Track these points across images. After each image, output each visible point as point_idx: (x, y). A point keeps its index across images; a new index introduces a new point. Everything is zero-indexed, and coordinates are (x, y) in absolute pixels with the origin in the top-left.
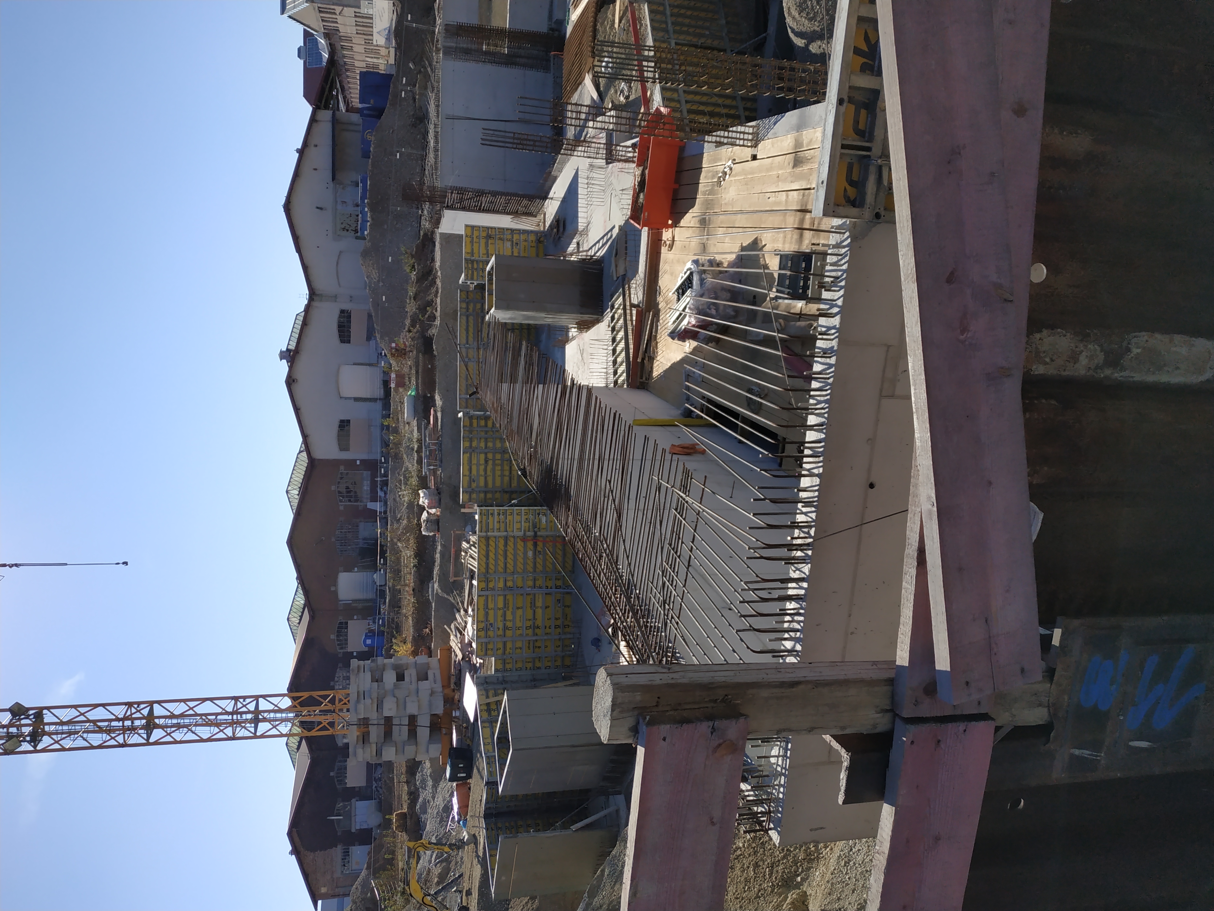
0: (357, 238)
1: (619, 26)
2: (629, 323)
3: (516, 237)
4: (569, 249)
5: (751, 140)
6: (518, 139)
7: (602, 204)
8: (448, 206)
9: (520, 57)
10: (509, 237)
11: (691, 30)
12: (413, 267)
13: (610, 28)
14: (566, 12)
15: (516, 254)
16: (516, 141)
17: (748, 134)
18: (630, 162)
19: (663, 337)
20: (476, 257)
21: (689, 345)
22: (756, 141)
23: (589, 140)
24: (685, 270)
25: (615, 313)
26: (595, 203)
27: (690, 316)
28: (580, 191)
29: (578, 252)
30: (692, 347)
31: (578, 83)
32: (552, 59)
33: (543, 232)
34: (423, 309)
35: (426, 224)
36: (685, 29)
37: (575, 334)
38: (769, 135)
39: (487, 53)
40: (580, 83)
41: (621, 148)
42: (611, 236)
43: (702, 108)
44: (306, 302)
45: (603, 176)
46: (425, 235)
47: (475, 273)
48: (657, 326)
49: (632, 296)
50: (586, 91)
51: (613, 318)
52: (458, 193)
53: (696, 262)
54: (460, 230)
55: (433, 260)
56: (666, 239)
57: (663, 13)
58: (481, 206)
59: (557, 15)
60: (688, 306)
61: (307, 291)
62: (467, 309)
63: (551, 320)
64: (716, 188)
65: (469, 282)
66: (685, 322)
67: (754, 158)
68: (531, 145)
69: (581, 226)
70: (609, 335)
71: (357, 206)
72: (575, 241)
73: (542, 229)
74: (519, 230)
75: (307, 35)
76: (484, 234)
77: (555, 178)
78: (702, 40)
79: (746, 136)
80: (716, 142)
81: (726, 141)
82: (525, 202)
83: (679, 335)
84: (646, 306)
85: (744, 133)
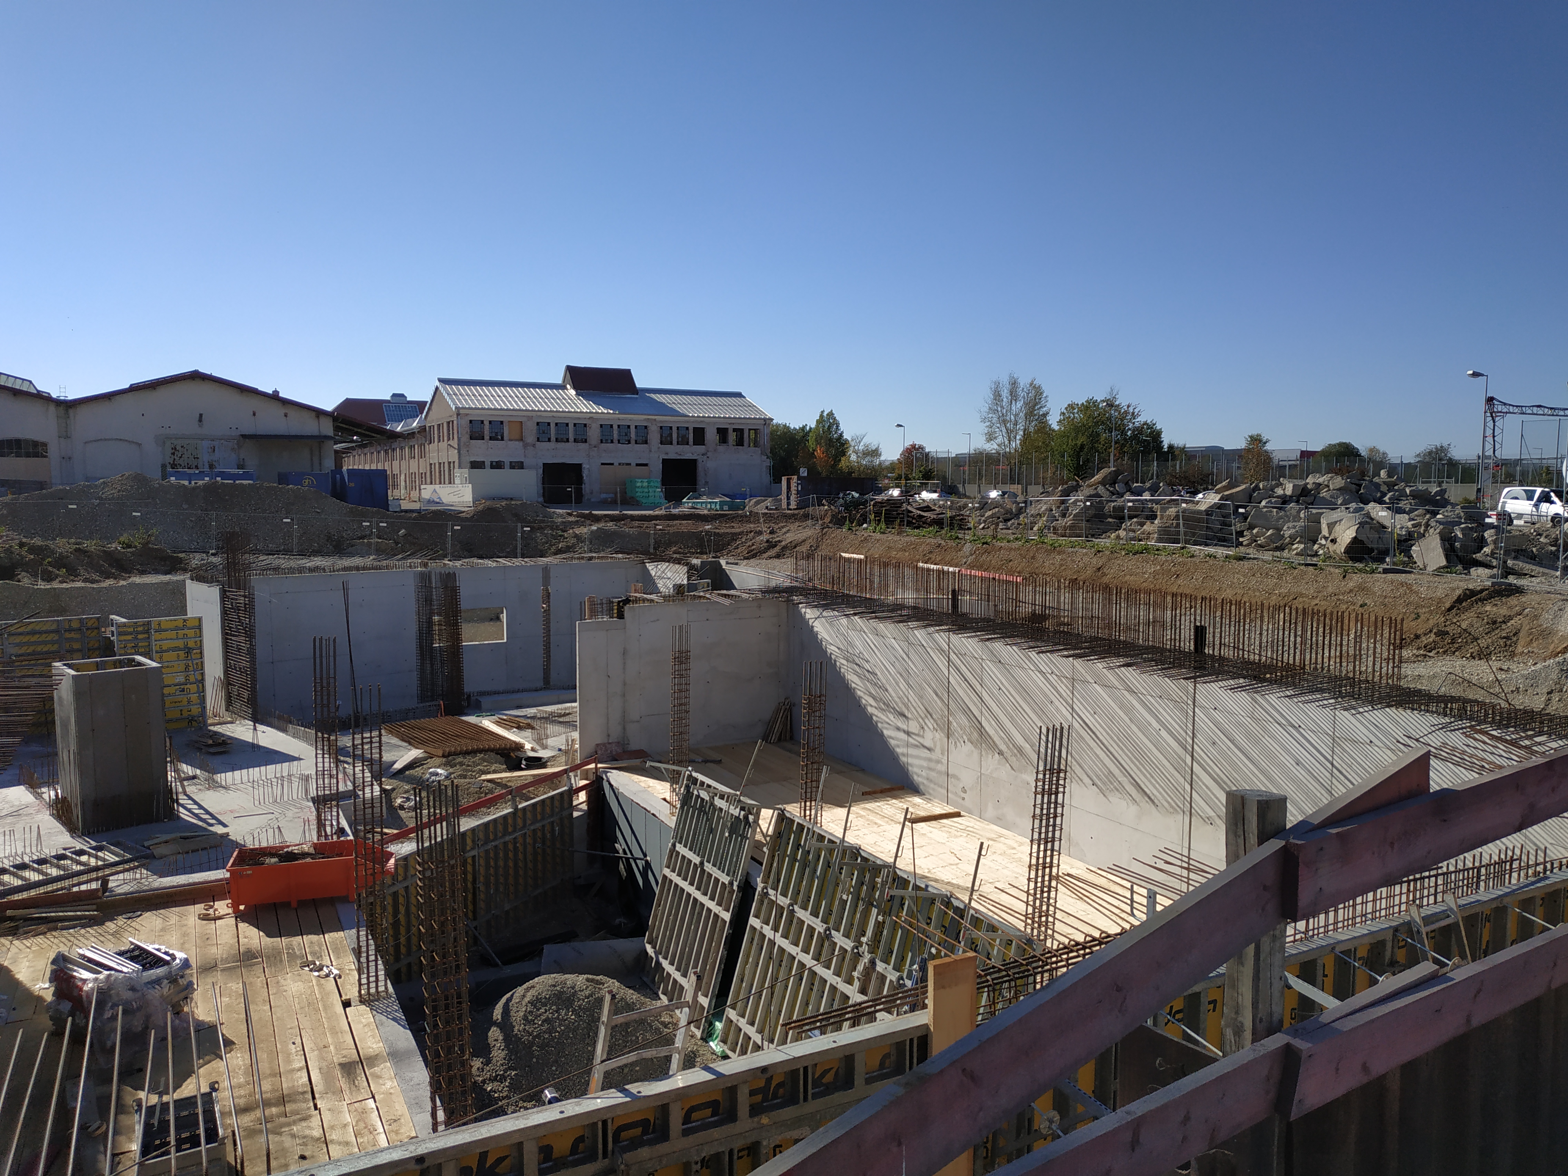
0: (164, 466)
1: (484, 780)
2: (75, 880)
3: (193, 688)
4: (184, 766)
5: (369, 993)
6: (328, 684)
7: (257, 803)
8: (225, 591)
9: (432, 665)
10: (192, 679)
11: (492, 871)
12: (129, 546)
13: (480, 770)
14: (491, 711)
15: (166, 691)
16: (325, 682)
17: (377, 987)
18: (319, 831)
19: (56, 941)
20: (155, 636)
21: (44, 988)
22: (367, 1000)
23: (341, 768)
24: (171, 952)
25: (90, 855)
26: (256, 792)
27: (96, 979)
28: (271, 768)
29: (182, 780)
30: (42, 993)
31: (411, 741)
32: (434, 703)
33: (206, 724)
34: (61, 562)
35: (196, 560)
36: (492, 863)
37: (46, 796)
38: (379, 1017)
39: (430, 623)
40: (410, 744)
41: (335, 814)
42: (212, 825)
43: (402, 909)
44: (54, 395)
45: (295, 797)
46: (180, 560)
47: (129, 637)
48: (74, 927)
49: (121, 876)
50: (401, 753)
51: (81, 853)
52: (245, 604)
53: (186, 964)
54: (192, 612)
55: (142, 573)
56: (216, 907)
57: (506, 833)
58: (234, 636)
59: (485, 701)
60: (113, 972)
61: (71, 397)
62: (70, 630)
63: (66, 759)
64: (299, 962)
65: (113, 629)
66: (85, 974)
67: (346, 1004)
68: (322, 701)
69: (220, 777)
70: (49, 851)
71: (211, 466)
72: (198, 772)
73: (210, 721)
74: (204, 691)
75: (420, 406)
76: (191, 644)
77: (284, 730)
78: (482, 888)
79: (373, 985)
80: (360, 947)
81: (363, 960)
82: (246, 694)
83: (62, 970)
84: (106, 902)
85: (377, 981)
